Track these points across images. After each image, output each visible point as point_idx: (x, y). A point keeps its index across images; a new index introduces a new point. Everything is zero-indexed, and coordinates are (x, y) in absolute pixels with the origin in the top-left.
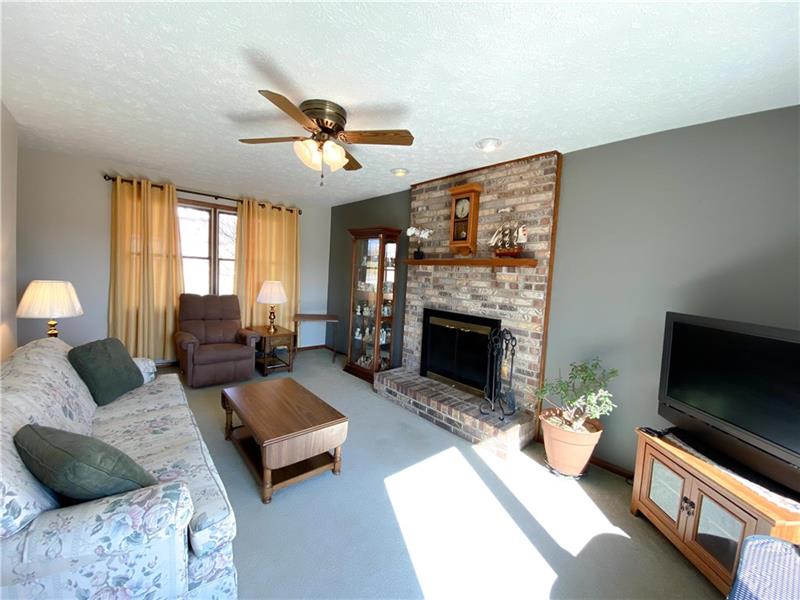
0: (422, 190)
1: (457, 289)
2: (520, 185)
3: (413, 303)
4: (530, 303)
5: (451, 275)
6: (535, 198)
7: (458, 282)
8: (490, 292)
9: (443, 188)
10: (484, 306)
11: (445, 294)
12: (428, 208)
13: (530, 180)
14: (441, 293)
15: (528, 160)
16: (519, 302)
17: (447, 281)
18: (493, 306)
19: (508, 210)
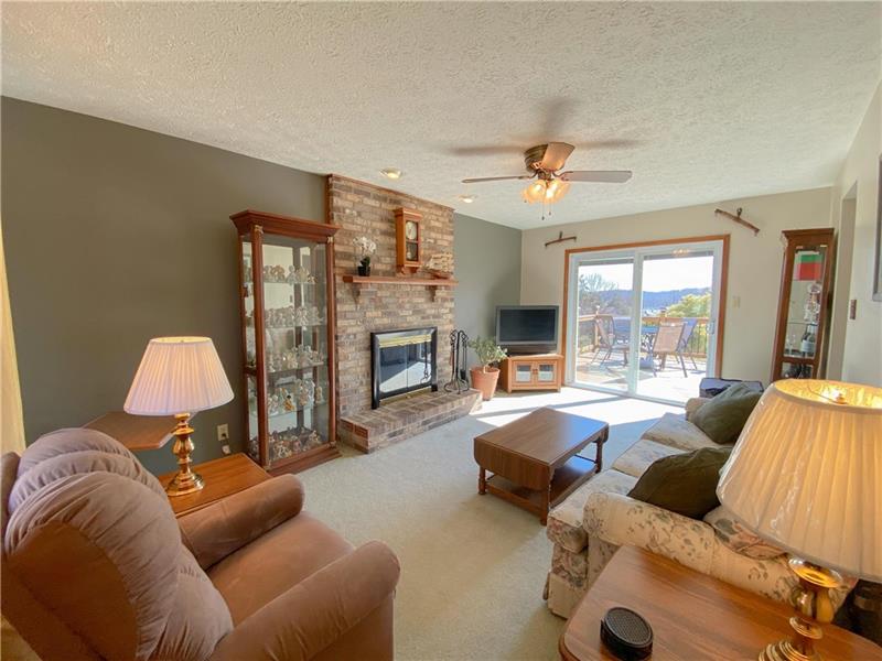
0: (351, 188)
1: (401, 307)
2: (437, 224)
3: (349, 331)
4: (447, 311)
5: (394, 293)
6: (446, 237)
7: (400, 301)
8: (425, 306)
9: (376, 198)
10: (423, 318)
11: (389, 314)
12: (359, 214)
13: (443, 223)
14: (383, 313)
15: (440, 207)
16: (443, 311)
17: (391, 300)
18: (428, 317)
19: (432, 241)
